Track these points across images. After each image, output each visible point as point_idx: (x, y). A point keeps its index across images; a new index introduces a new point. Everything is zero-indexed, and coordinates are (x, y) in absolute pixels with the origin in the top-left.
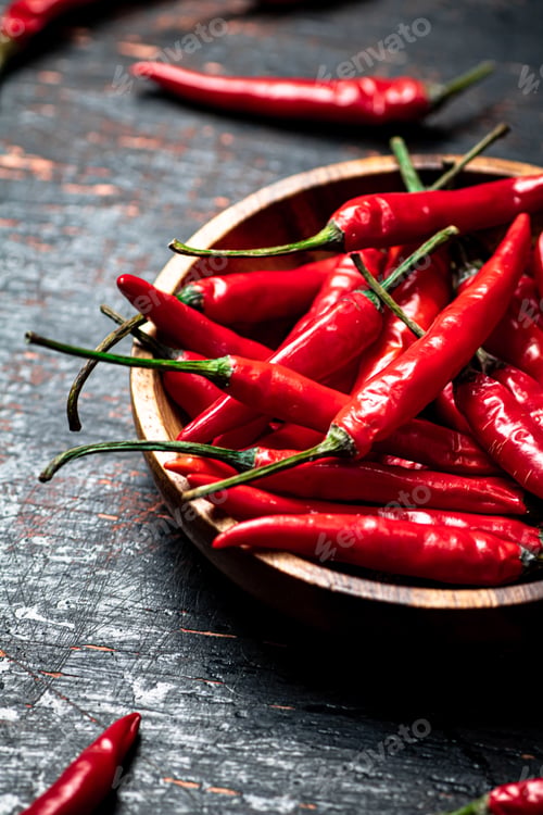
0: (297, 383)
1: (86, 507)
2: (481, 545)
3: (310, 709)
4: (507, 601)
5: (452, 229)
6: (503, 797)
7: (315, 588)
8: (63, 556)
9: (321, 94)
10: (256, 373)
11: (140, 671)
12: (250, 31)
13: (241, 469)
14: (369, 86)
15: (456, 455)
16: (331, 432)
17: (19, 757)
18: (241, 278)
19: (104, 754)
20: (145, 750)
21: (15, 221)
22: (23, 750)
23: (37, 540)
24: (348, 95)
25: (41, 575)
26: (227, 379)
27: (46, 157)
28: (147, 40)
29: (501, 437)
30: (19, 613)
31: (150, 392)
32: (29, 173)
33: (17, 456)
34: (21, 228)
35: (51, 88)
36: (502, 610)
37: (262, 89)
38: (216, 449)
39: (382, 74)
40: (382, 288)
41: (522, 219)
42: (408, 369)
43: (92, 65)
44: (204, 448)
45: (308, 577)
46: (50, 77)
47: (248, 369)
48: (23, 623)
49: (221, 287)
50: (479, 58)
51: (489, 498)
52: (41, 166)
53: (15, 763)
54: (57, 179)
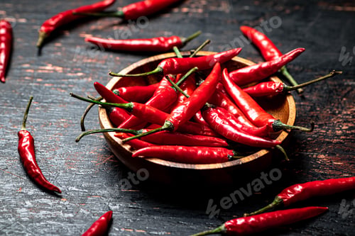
0: (154, 110)
1: (87, 159)
2: (215, 153)
3: (165, 208)
4: (225, 166)
5: (196, 68)
6: (229, 223)
7: (165, 166)
8: (82, 172)
9: (148, 43)
10: (141, 107)
11: (110, 201)
12: (122, 28)
13: (135, 134)
14: (162, 39)
15: (204, 132)
16: (166, 123)
17: (75, 226)
18: (130, 88)
19: (103, 220)
20: (114, 222)
21: (53, 84)
22: (76, 225)
23: (72, 169)
24: (156, 42)
25: (75, 178)
26: (132, 109)
27: (60, 66)
28: (88, 33)
29: (218, 124)
30: (69, 189)
31: (106, 119)
32: (55, 71)
33: (62, 147)
34: (55, 86)
35: (58, 47)
36: (224, 168)
37: (128, 43)
38: (130, 130)
39: (166, 37)
40: (176, 85)
41: (217, 64)
42: (188, 103)
43: (71, 41)
44: (126, 130)
45: (162, 164)
46: (58, 45)
47: (138, 106)
48: (71, 191)
49: (124, 90)
50: (196, 31)
51: (216, 142)
52: (58, 69)
53: (74, 228)
54: (65, 72)
